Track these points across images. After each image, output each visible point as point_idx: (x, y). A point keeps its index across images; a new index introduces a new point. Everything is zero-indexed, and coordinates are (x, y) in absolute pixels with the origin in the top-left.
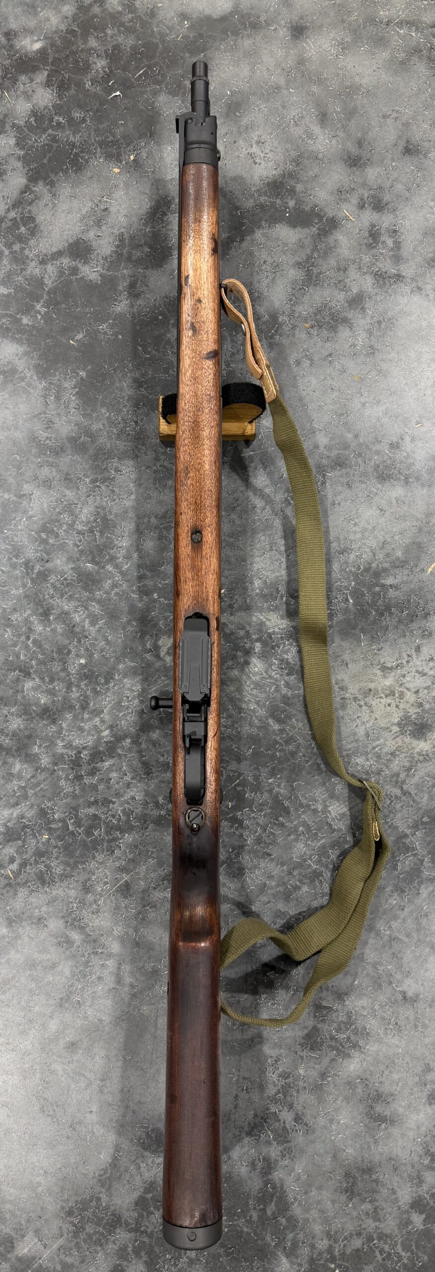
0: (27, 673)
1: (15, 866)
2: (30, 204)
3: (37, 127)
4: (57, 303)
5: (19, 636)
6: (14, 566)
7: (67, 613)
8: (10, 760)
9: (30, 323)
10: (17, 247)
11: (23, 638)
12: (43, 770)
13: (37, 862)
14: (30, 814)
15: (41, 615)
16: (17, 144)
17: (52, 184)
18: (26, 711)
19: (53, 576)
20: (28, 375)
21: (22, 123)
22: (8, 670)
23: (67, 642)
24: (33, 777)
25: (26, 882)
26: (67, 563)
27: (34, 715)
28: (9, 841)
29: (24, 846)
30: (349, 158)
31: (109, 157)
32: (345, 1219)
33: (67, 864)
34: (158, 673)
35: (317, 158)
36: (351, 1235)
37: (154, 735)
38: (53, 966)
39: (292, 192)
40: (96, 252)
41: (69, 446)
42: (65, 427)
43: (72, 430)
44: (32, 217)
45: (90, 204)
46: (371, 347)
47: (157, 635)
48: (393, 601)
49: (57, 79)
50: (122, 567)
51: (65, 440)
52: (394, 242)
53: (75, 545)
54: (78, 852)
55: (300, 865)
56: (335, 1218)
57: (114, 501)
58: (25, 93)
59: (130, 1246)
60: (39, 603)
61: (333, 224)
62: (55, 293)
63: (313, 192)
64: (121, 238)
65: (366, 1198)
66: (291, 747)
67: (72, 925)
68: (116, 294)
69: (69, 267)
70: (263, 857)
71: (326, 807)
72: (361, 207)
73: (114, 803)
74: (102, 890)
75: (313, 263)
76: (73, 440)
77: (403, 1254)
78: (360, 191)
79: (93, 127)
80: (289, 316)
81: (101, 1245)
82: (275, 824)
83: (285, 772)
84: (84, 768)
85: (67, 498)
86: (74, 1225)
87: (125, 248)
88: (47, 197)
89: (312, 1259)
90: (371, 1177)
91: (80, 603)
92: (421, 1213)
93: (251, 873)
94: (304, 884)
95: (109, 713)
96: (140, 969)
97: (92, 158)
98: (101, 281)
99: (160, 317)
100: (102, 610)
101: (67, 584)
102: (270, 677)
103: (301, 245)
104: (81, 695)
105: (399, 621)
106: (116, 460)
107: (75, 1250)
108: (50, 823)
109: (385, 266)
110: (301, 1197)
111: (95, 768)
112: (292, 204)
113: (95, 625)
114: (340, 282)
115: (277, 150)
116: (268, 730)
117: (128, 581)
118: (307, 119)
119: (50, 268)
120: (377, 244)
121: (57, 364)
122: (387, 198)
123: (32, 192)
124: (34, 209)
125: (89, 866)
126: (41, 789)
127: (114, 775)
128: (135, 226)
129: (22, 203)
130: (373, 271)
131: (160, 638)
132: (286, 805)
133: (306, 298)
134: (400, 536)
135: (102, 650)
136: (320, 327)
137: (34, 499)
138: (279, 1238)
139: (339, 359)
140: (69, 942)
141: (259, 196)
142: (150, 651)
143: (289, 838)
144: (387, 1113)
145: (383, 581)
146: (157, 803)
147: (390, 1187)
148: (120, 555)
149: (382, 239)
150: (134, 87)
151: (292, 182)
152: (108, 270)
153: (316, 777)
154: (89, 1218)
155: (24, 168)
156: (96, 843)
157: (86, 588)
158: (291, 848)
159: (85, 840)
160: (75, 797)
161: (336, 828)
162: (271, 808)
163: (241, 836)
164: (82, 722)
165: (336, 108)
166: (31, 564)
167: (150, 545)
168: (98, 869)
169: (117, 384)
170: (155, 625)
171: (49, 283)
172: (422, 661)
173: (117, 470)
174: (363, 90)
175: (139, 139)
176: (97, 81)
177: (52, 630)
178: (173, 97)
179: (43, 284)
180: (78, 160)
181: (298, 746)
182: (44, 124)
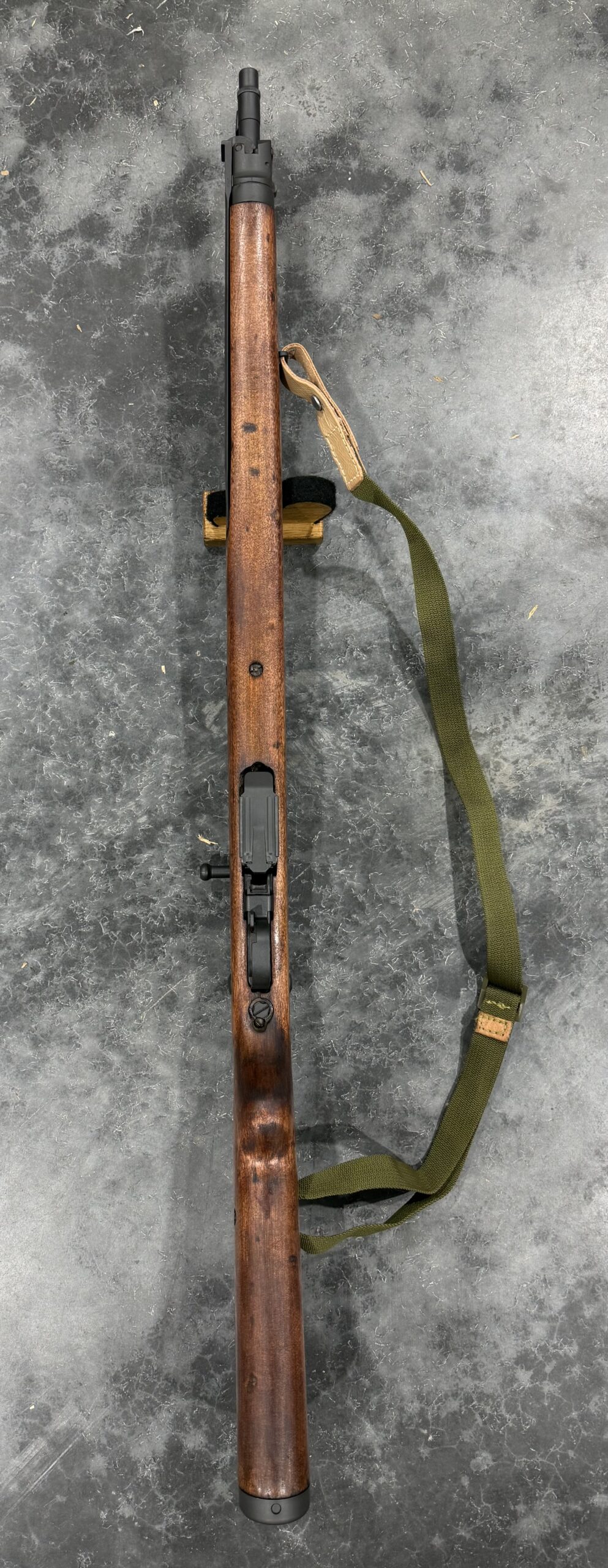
0: (46, 751)
1: (39, 978)
2: (32, 171)
3: (37, 74)
4: (68, 295)
5: (35, 705)
6: (25, 620)
7: (91, 677)
8: (29, 854)
9: (35, 320)
10: (16, 226)
11: (39, 708)
12: (70, 864)
13: (65, 972)
14: (55, 916)
15: (60, 679)
16: (13, 96)
17: (57, 145)
18: (46, 795)
19: (73, 632)
20: (35, 384)
21: (18, 69)
22: (22, 747)
23: (92, 711)
24: (57, 873)
25: (54, 996)
26: (89, 615)
27: (56, 799)
28: (31, 949)
29: (49, 954)
30: (426, 106)
31: (127, 109)
32: (439, 1378)
33: (100, 973)
34: (204, 747)
35: (384, 107)
36: (446, 1396)
37: (200, 821)
38: (89, 1092)
39: (355, 150)
40: (114, 230)
41: (87, 470)
42: (81, 449)
43: (90, 451)
44: (34, 187)
45: (105, 170)
46: (456, 341)
47: (201, 701)
48: (487, 654)
49: (59, 13)
50: (157, 620)
51: (83, 465)
52: (481, 210)
53: (98, 593)
54: (114, 959)
55: (377, 970)
56: (427, 1377)
57: (145, 537)
58: (20, 31)
59: (188, 1414)
60: (57, 665)
61: (406, 190)
62: (65, 282)
63: (381, 150)
64: (145, 212)
65: (462, 1354)
66: (366, 832)
67: (108, 1044)
68: (140, 282)
69: (82, 250)
70: (334, 961)
71: (407, 901)
72: (441, 167)
73: (155, 902)
74: (144, 1003)
75: (383, 238)
76: (92, 464)
77: (508, 1416)
78: (440, 147)
79: (107, 72)
80: (354, 305)
81: (154, 1414)
82: (347, 922)
83: (359, 862)
84: (118, 861)
85: (87, 535)
86: (121, 1392)
87: (150, 224)
88: (52, 162)
89: (401, 1424)
90: (468, 1329)
91: (107, 664)
92: (528, 1369)
93: (320, 980)
94: (384, 991)
95: (146, 796)
96: (191, 1093)
97: (106, 112)
98: (121, 266)
99: (196, 309)
100: (134, 672)
101: (91, 641)
102: (339, 749)
103: (367, 217)
104: (112, 775)
105: (494, 678)
106: (146, 486)
107: (122, 1420)
108: (79, 926)
109: (471, 241)
110: (387, 1354)
111: (131, 861)
112: (354, 164)
113: (126, 690)
114: (416, 261)
115: (335, 98)
116: (337, 812)
117: (164, 636)
118: (372, 58)
119: (58, 251)
120: (461, 213)
121: (69, 369)
122: (472, 155)
123: (32, 156)
124: (36, 178)
125: (128, 975)
126: (68, 887)
127: (154, 869)
128: (162, 196)
129: (20, 170)
130: (456, 247)
131: (205, 704)
132: (360, 900)
133: (374, 283)
134: (494, 573)
135: (135, 721)
136: (393, 317)
137: (47, 538)
138: (362, 1402)
139: (417, 356)
140: (107, 1064)
141: (314, 155)
142: (193, 720)
143: (365, 938)
144: (487, 1255)
145: (473, 630)
146: (206, 903)
147: (492, 1341)
148: (154, 604)
149: (467, 206)
150: (156, 21)
151: (355, 138)
152: (129, 252)
153: (396, 866)
154: (138, 1384)
155: (22, 125)
156: (134, 949)
157: (113, 645)
158: (367, 950)
159: (121, 946)
160: (108, 895)
161: (420, 925)
162: (343, 904)
163: (308, 937)
164: (114, 807)
165: (407, 44)
166: (46, 617)
167: (190, 591)
168: (138, 979)
169: (144, 393)
170: (198, 690)
171: (57, 268)
172: (522, 725)
173: (147, 500)
174: (441, 19)
175: (164, 86)
176: (109, 15)
177: (73, 697)
178: (206, 32)
179: (50, 271)
180: (88, 115)
181: (374, 831)
182: (46, 69)
